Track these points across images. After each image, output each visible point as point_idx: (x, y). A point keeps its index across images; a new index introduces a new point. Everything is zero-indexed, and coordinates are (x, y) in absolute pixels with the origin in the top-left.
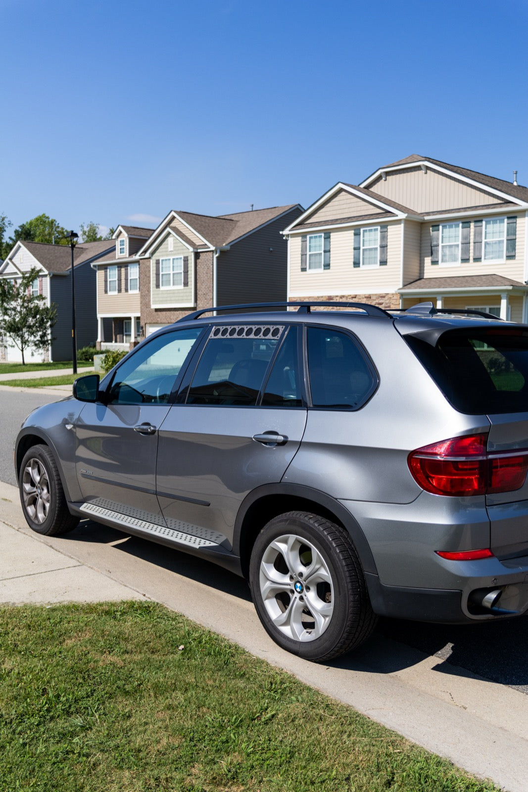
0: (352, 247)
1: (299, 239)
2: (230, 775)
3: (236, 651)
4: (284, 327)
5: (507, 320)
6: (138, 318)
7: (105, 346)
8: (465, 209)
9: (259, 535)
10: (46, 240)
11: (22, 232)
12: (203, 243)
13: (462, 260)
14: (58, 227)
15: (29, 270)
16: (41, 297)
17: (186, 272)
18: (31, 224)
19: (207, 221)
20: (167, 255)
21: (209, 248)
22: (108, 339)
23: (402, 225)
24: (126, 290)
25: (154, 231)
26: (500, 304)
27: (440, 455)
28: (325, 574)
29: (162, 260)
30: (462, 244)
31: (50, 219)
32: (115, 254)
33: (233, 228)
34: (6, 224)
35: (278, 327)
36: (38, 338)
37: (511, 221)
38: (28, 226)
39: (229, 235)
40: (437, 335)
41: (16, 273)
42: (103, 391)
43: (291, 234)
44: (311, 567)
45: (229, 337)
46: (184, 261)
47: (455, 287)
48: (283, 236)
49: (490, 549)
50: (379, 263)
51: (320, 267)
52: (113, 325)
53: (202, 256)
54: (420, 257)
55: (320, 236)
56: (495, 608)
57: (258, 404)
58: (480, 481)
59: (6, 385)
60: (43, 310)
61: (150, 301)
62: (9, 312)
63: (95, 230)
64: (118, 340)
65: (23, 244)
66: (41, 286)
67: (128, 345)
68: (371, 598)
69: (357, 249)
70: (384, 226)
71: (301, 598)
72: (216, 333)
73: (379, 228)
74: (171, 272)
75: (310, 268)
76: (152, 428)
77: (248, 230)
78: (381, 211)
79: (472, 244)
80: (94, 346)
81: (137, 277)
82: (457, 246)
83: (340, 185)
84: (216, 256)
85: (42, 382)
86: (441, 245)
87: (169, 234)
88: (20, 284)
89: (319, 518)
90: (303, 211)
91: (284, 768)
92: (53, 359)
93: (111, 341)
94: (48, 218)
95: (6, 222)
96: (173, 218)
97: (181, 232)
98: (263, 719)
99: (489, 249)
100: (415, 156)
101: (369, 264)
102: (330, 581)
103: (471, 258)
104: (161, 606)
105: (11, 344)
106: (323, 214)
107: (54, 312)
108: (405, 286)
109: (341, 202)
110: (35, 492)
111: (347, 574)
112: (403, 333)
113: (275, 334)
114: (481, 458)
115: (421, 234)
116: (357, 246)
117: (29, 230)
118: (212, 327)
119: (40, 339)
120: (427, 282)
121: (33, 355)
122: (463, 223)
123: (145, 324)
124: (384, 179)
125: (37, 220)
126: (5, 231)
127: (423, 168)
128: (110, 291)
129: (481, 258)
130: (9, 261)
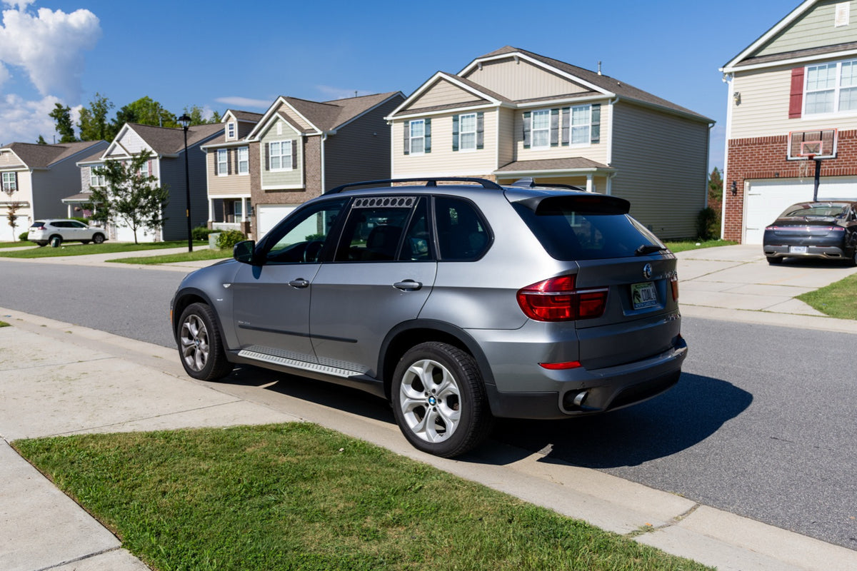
0: (452, 132)
1: (402, 125)
2: (395, 521)
3: (384, 451)
4: (415, 198)
5: (593, 191)
6: (248, 199)
7: (216, 225)
8: (554, 97)
9: (399, 363)
10: (150, 122)
11: (124, 114)
12: (310, 128)
13: (552, 144)
14: (162, 110)
15: (140, 151)
16: (152, 178)
17: (295, 155)
18: (134, 106)
19: (314, 106)
20: (276, 139)
21: (317, 132)
22: (219, 219)
23: (497, 113)
24: (237, 172)
25: (263, 115)
26: (586, 184)
27: (540, 291)
28: (454, 388)
29: (272, 144)
30: (552, 129)
31: (154, 102)
32: (224, 137)
33: (339, 114)
34: (108, 106)
35: (410, 198)
36: (151, 218)
37: (595, 108)
38: (130, 108)
39: (335, 120)
40: (537, 202)
41: (124, 155)
43: (395, 120)
44: (443, 384)
45: (369, 206)
46: (293, 144)
47: (546, 169)
48: (387, 121)
49: (579, 361)
50: (476, 147)
51: (422, 151)
52: (224, 206)
53: (310, 140)
54: (514, 142)
55: (422, 122)
56: (583, 406)
58: (571, 311)
59: (123, 262)
60: (154, 191)
61: (260, 183)
62: (120, 193)
63: (199, 114)
64: (229, 220)
65: (131, 126)
66: (150, 167)
67: (239, 224)
68: (491, 403)
69: (456, 134)
70: (481, 113)
71: (435, 409)
72: (358, 204)
73: (476, 114)
74: (281, 155)
75: (412, 152)
76: (305, 282)
77: (353, 116)
78: (478, 99)
79: (560, 130)
80: (206, 226)
81: (247, 159)
82: (547, 131)
83: (440, 74)
84: (323, 140)
85: (160, 259)
86: (532, 130)
87: (278, 118)
88: (131, 166)
89: (448, 345)
90: (405, 98)
91: (434, 515)
92: (164, 239)
93: (222, 222)
94: (151, 100)
95: (108, 103)
96: (281, 103)
97: (289, 117)
98: (413, 490)
99: (576, 134)
100: (508, 47)
101: (467, 147)
102: (458, 393)
103: (560, 143)
104: (317, 425)
105: (123, 224)
106: (424, 101)
107: (167, 193)
108: (500, 168)
109: (441, 90)
110: (193, 344)
111: (471, 386)
112: (511, 201)
113: (408, 203)
114: (572, 293)
115: (514, 120)
116: (456, 131)
117: (132, 112)
118: (354, 199)
119: (152, 219)
120: (520, 164)
121: (145, 235)
122: (552, 110)
123: (256, 204)
124: (480, 68)
125: (140, 102)
126: (107, 112)
127: (516, 58)
128: (220, 172)
129: (568, 143)
130: (117, 143)
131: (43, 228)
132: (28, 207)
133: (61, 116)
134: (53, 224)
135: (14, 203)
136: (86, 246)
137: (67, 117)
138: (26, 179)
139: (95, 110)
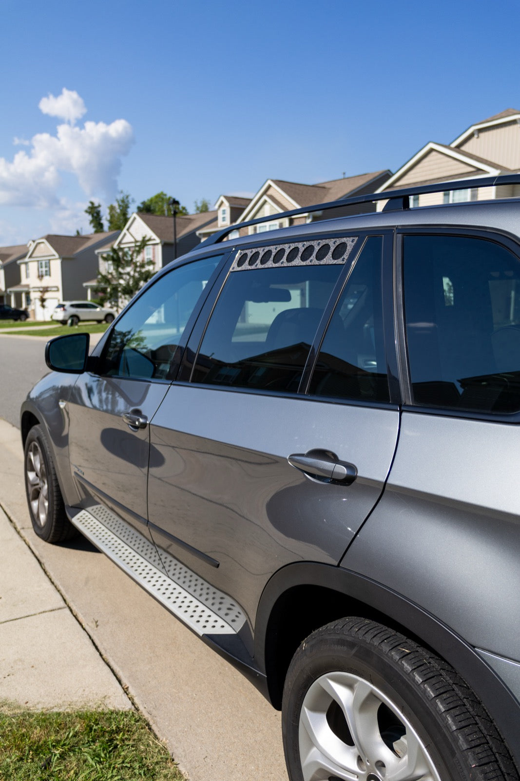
4: (356, 239)
11: (143, 207)
15: (141, 238)
16: (151, 263)
18: (151, 200)
25: (252, 200)
29: (259, 226)
32: (217, 224)
33: (325, 195)
34: (130, 201)
35: (344, 240)
38: (148, 203)
39: (321, 201)
41: (131, 242)
42: (97, 357)
45: (260, 266)
53: (296, 222)
57: (302, 391)
60: (153, 273)
62: (124, 277)
63: (207, 206)
65: (139, 216)
66: (154, 253)
72: (240, 263)
76: (141, 420)
77: (340, 196)
78: (473, 169)
83: (432, 145)
87: (265, 202)
90: (391, 174)
94: (165, 195)
96: (270, 186)
97: (277, 200)
100: (509, 111)
106: (412, 176)
109: (432, 162)
110: (38, 484)
113: (337, 254)
117: (150, 206)
118: (236, 251)
124: (476, 136)
125: (156, 197)
127: (518, 121)
130: (127, 232)
131: (64, 310)
132: (58, 290)
133: (94, 212)
134: (72, 306)
135: (44, 288)
136: (99, 325)
137: (98, 213)
138: (56, 266)
139: (120, 206)
